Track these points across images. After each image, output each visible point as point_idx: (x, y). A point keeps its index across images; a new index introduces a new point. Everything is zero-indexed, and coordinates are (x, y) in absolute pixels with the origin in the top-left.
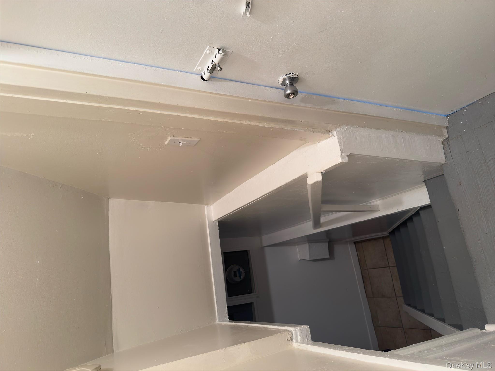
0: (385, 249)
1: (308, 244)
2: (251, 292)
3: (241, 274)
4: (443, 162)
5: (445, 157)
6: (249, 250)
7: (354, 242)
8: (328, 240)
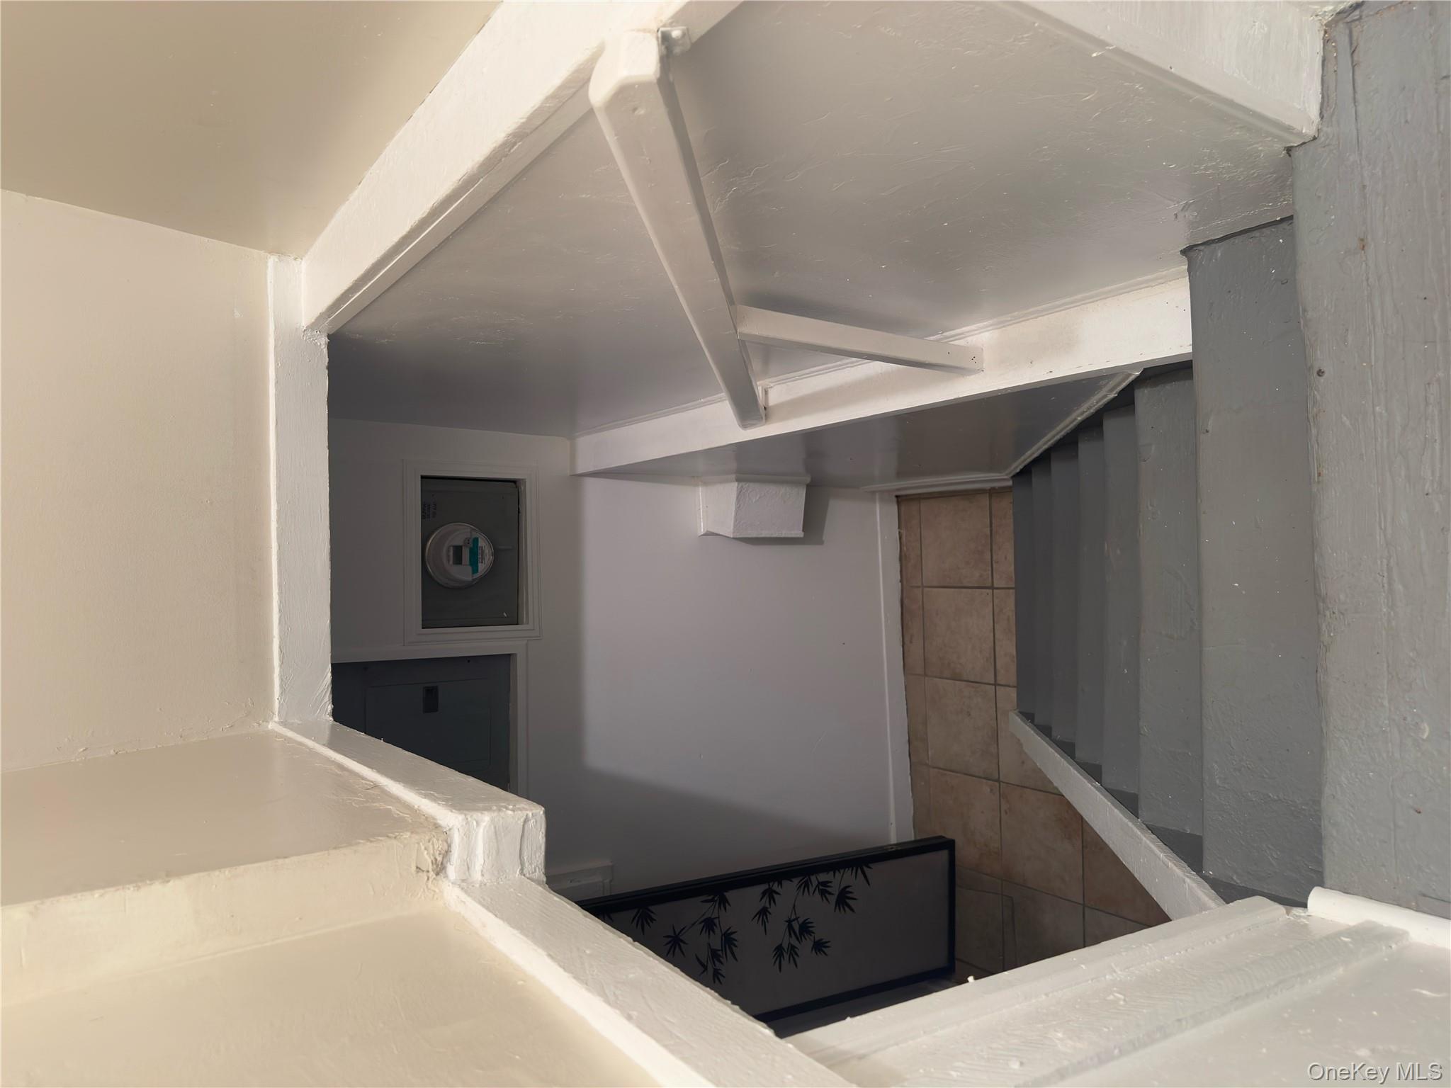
0: (991, 531)
1: (736, 484)
2: (514, 620)
3: (480, 556)
4: (1308, 130)
5: (1321, 109)
6: (523, 481)
7: (897, 497)
8: (808, 480)
